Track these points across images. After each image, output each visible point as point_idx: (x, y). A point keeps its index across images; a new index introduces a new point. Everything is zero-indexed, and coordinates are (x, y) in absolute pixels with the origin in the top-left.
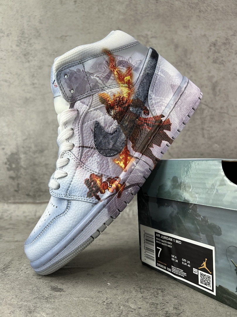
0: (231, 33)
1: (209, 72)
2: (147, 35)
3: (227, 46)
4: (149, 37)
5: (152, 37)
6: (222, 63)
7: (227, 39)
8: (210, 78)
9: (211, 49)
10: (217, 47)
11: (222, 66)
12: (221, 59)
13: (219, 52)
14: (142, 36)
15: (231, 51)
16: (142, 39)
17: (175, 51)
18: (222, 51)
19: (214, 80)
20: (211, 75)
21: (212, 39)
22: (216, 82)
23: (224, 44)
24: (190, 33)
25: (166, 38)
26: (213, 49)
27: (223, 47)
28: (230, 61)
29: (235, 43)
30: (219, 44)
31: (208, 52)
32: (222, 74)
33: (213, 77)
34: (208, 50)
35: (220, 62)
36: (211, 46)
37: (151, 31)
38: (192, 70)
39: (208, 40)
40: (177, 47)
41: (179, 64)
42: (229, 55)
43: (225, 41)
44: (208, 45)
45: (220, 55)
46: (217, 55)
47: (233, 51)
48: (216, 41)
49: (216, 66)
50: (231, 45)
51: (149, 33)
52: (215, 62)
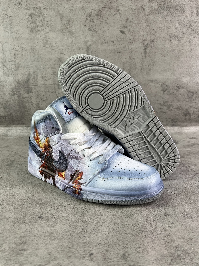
0: (102, 5)
1: (86, 37)
2: (40, 7)
3: (99, 17)
4: (42, 9)
5: (44, 9)
6: (95, 30)
7: (99, 11)
8: (86, 42)
9: (87, 19)
10: (92, 18)
11: (94, 32)
12: (95, 27)
13: (93, 22)
14: (37, 8)
15: (102, 20)
16: (37, 10)
17: (61, 20)
18: (95, 21)
19: (89, 44)
20: (86, 40)
21: (88, 11)
22: (90, 45)
23: (97, 15)
24: (72, 6)
25: (54, 10)
26: (89, 19)
27: (96, 18)
28: (101, 29)
29: (105, 15)
30: (93, 15)
31: (85, 21)
32: (94, 39)
33: (87, 41)
34: (86, 19)
35: (93, 30)
36: (87, 16)
37: (43, 4)
38: (73, 36)
39: (85, 12)
40: (62, 17)
41: (64, 31)
42: (101, 24)
43: (98, 13)
44: (86, 16)
45: (94, 23)
46: (92, 24)
47: (103, 20)
48: (91, 12)
49: (91, 32)
50: (102, 15)
51: (42, 6)
52: (90, 30)
